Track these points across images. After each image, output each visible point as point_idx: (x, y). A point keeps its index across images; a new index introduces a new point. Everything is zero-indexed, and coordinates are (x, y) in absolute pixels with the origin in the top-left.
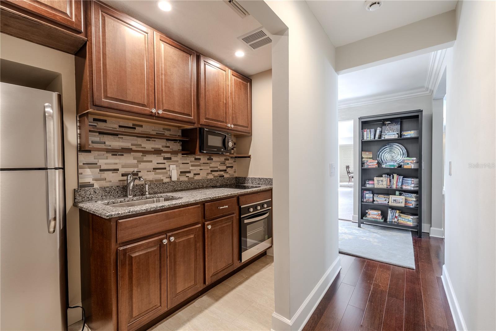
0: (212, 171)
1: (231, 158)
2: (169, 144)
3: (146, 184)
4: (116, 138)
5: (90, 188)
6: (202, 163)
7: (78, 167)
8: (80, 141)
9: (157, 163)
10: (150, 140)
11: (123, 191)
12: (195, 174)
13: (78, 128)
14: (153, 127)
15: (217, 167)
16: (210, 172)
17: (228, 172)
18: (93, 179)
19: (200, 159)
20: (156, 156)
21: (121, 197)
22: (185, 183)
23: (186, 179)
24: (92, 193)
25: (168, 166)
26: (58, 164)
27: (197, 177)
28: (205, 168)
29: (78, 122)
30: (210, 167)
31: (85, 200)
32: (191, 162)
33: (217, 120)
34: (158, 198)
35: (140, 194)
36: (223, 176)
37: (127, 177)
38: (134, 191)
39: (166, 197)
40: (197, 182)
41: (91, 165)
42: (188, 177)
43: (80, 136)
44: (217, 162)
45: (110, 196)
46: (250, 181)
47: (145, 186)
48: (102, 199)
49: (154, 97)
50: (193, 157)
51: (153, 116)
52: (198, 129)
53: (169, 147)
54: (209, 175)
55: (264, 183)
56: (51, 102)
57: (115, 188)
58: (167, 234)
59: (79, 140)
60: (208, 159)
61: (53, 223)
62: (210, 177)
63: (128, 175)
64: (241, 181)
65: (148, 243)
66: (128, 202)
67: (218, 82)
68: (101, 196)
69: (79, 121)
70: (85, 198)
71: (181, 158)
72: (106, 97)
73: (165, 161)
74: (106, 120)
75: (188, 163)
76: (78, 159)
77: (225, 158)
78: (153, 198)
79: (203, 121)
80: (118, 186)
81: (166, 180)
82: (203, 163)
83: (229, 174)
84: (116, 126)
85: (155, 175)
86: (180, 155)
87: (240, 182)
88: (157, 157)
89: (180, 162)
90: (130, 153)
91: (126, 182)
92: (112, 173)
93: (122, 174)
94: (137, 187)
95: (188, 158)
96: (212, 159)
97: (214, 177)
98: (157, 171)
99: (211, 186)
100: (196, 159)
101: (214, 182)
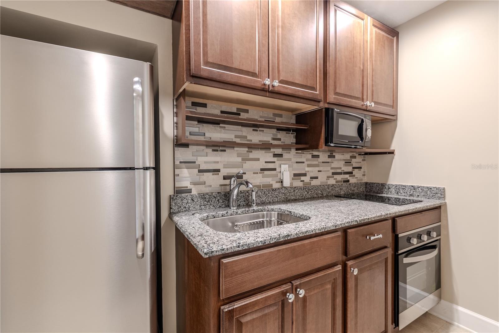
0: (334, 174)
1: (359, 155)
2: (280, 135)
3: (253, 191)
4: (217, 127)
5: (187, 194)
6: (320, 162)
7: (175, 167)
8: (177, 132)
9: (266, 162)
10: (257, 130)
11: (225, 200)
12: (312, 178)
13: (175, 114)
14: (261, 113)
15: (341, 168)
16: (331, 175)
17: (354, 176)
18: (190, 182)
19: (318, 156)
20: (264, 151)
21: (223, 207)
22: (300, 191)
23: (300, 184)
24: (189, 201)
25: (278, 166)
26: (150, 162)
27: (314, 183)
28: (325, 170)
29: (175, 107)
30: (332, 168)
31: (182, 210)
32: (307, 160)
33: (351, 96)
34: (268, 211)
35: (245, 204)
36: (348, 181)
37: (230, 180)
38: (238, 200)
39: (279, 211)
40: (315, 188)
41: (189, 164)
42: (304, 181)
43: (176, 126)
44: (341, 160)
45: (209, 206)
46: (393, 190)
47: (251, 194)
48: (201, 209)
49: (268, 61)
50: (310, 153)
51: (266, 91)
52: (324, 110)
53: (280, 139)
54: (330, 179)
55: (422, 194)
56: (141, 76)
57: (216, 195)
58: (292, 282)
59: (175, 131)
60: (329, 157)
61: (140, 244)
62: (332, 182)
63: (232, 178)
64: (376, 188)
65: (266, 299)
66: (231, 215)
67: (354, 38)
68: (199, 206)
69: (176, 105)
70: (182, 207)
71: (294, 155)
72: (207, 63)
73: (275, 159)
74: (206, 104)
75: (303, 162)
76: (175, 156)
77: (351, 154)
78: (262, 211)
79: (331, 97)
80: (219, 193)
81: (276, 186)
82: (323, 162)
83: (356, 178)
84: (218, 112)
85: (262, 178)
86: (293, 151)
87: (374, 189)
88: (266, 154)
89: (294, 160)
90: (234, 148)
91: (228, 187)
92: (213, 175)
93: (223, 176)
94: (241, 195)
95: (303, 154)
96: (334, 157)
97: (336, 182)
98: (266, 172)
99: (332, 195)
100: (314, 156)
101: (336, 189)
